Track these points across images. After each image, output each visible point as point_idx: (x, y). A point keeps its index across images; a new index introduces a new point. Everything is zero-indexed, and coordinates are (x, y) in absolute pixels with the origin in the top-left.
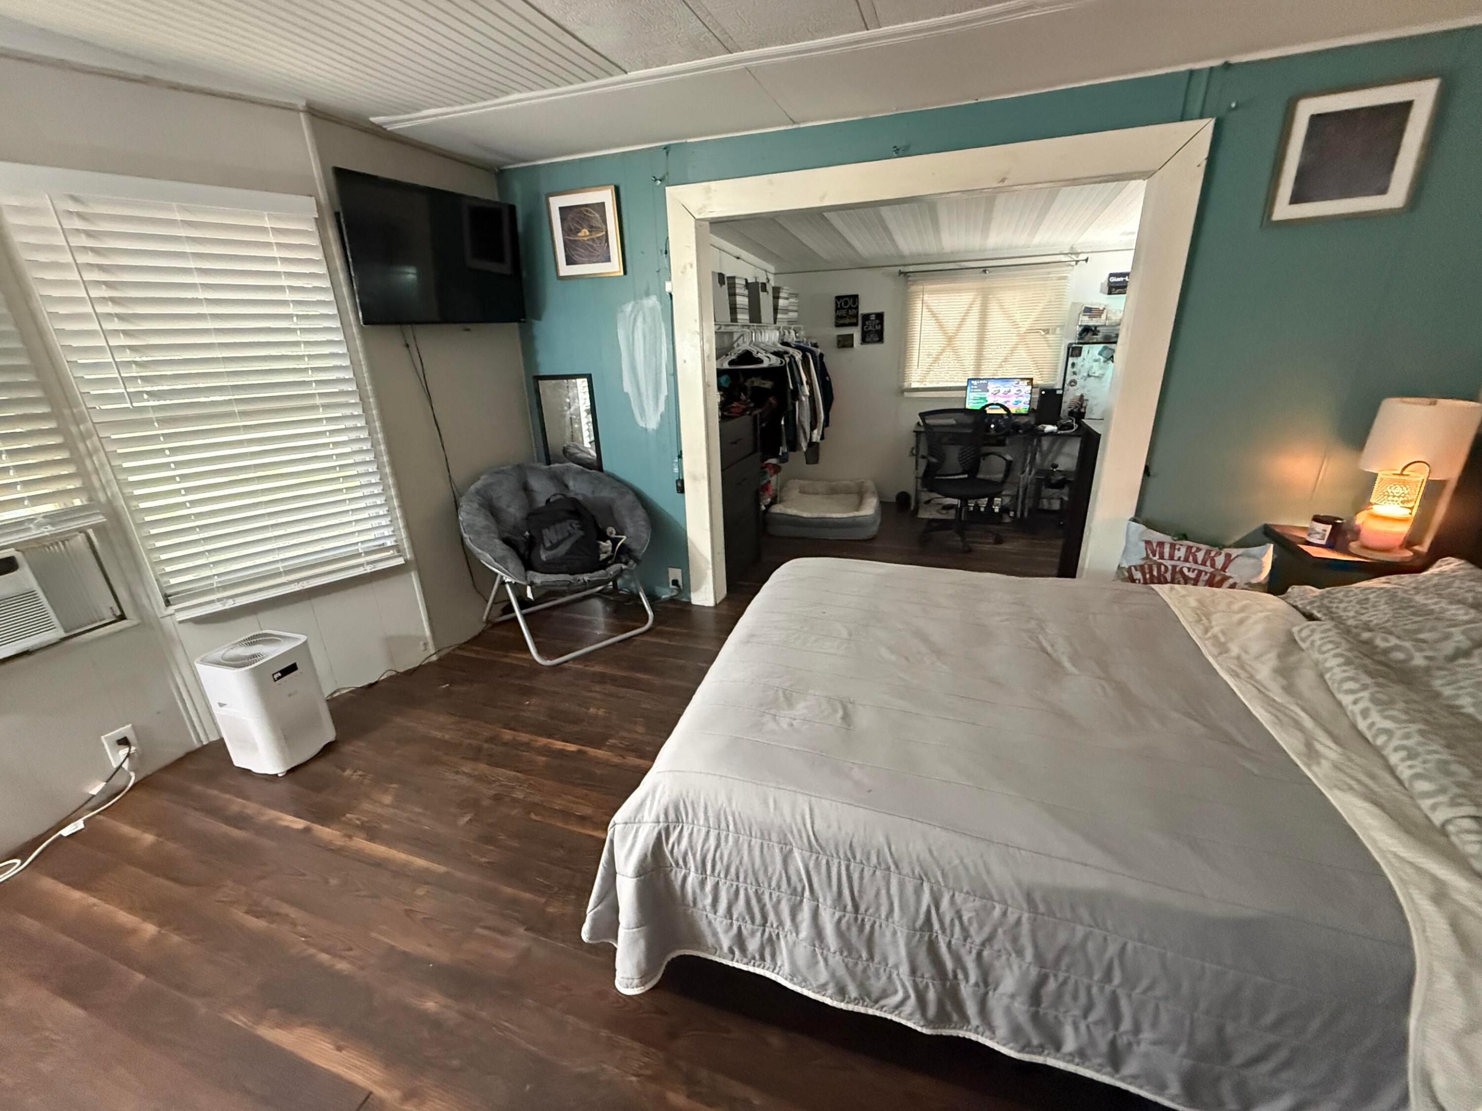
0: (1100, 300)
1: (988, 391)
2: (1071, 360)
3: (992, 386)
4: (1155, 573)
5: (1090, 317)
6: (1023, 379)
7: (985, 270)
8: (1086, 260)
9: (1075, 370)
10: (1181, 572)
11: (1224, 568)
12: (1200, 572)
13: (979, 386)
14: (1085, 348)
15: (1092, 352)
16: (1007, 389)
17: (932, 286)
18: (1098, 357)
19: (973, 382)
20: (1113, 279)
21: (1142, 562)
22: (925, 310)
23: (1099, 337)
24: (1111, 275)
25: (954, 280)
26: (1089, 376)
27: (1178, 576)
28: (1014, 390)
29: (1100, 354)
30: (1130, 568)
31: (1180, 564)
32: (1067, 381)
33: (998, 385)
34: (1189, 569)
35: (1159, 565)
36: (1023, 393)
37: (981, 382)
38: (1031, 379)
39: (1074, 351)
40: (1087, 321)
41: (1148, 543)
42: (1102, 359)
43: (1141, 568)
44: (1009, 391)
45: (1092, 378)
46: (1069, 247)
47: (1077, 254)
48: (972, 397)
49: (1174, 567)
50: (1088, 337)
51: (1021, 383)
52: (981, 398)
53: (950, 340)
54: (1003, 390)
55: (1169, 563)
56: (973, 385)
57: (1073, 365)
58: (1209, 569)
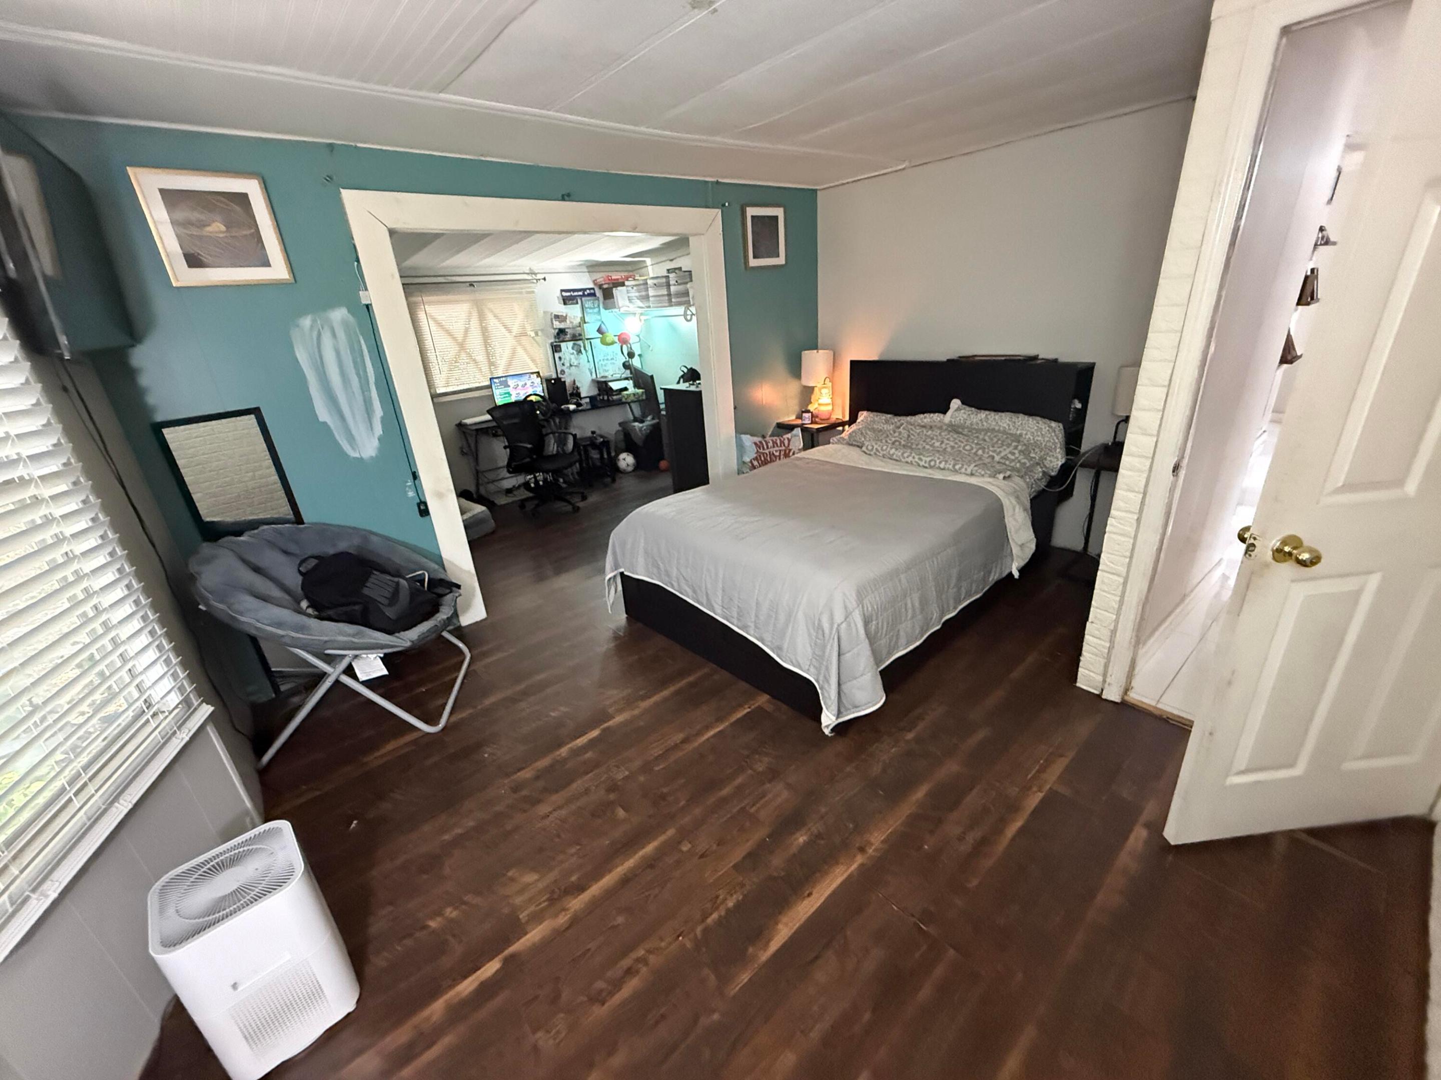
0: (561, 309)
1: (509, 386)
2: (556, 354)
3: (511, 382)
4: (763, 459)
5: (560, 322)
6: (532, 373)
7: (471, 284)
8: (544, 279)
9: (562, 362)
10: (773, 454)
11: (789, 444)
12: (780, 451)
13: (501, 383)
14: (563, 345)
15: (567, 347)
16: (523, 383)
17: (430, 298)
18: (572, 351)
19: (495, 380)
20: (564, 294)
21: (755, 455)
22: (429, 320)
23: (568, 337)
24: (562, 291)
25: (447, 293)
26: (571, 365)
27: (772, 456)
28: (529, 383)
29: (573, 348)
30: (751, 462)
31: (771, 450)
32: (559, 372)
33: (515, 380)
34: (776, 451)
35: (763, 454)
36: (536, 384)
37: (501, 379)
38: (538, 373)
39: (556, 349)
40: (558, 325)
41: (755, 444)
42: (575, 352)
43: (756, 459)
44: (526, 384)
45: (574, 367)
46: (528, 268)
47: (536, 274)
48: (498, 394)
49: (770, 453)
50: (562, 337)
51: (532, 376)
52: (505, 393)
53: (462, 346)
54: (521, 384)
55: (767, 451)
56: (495, 383)
57: (560, 358)
58: (783, 448)
